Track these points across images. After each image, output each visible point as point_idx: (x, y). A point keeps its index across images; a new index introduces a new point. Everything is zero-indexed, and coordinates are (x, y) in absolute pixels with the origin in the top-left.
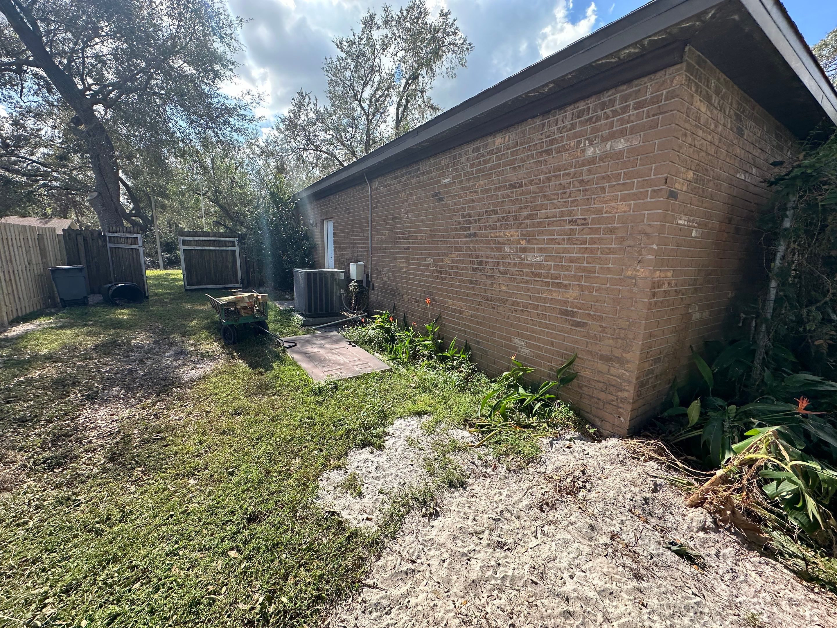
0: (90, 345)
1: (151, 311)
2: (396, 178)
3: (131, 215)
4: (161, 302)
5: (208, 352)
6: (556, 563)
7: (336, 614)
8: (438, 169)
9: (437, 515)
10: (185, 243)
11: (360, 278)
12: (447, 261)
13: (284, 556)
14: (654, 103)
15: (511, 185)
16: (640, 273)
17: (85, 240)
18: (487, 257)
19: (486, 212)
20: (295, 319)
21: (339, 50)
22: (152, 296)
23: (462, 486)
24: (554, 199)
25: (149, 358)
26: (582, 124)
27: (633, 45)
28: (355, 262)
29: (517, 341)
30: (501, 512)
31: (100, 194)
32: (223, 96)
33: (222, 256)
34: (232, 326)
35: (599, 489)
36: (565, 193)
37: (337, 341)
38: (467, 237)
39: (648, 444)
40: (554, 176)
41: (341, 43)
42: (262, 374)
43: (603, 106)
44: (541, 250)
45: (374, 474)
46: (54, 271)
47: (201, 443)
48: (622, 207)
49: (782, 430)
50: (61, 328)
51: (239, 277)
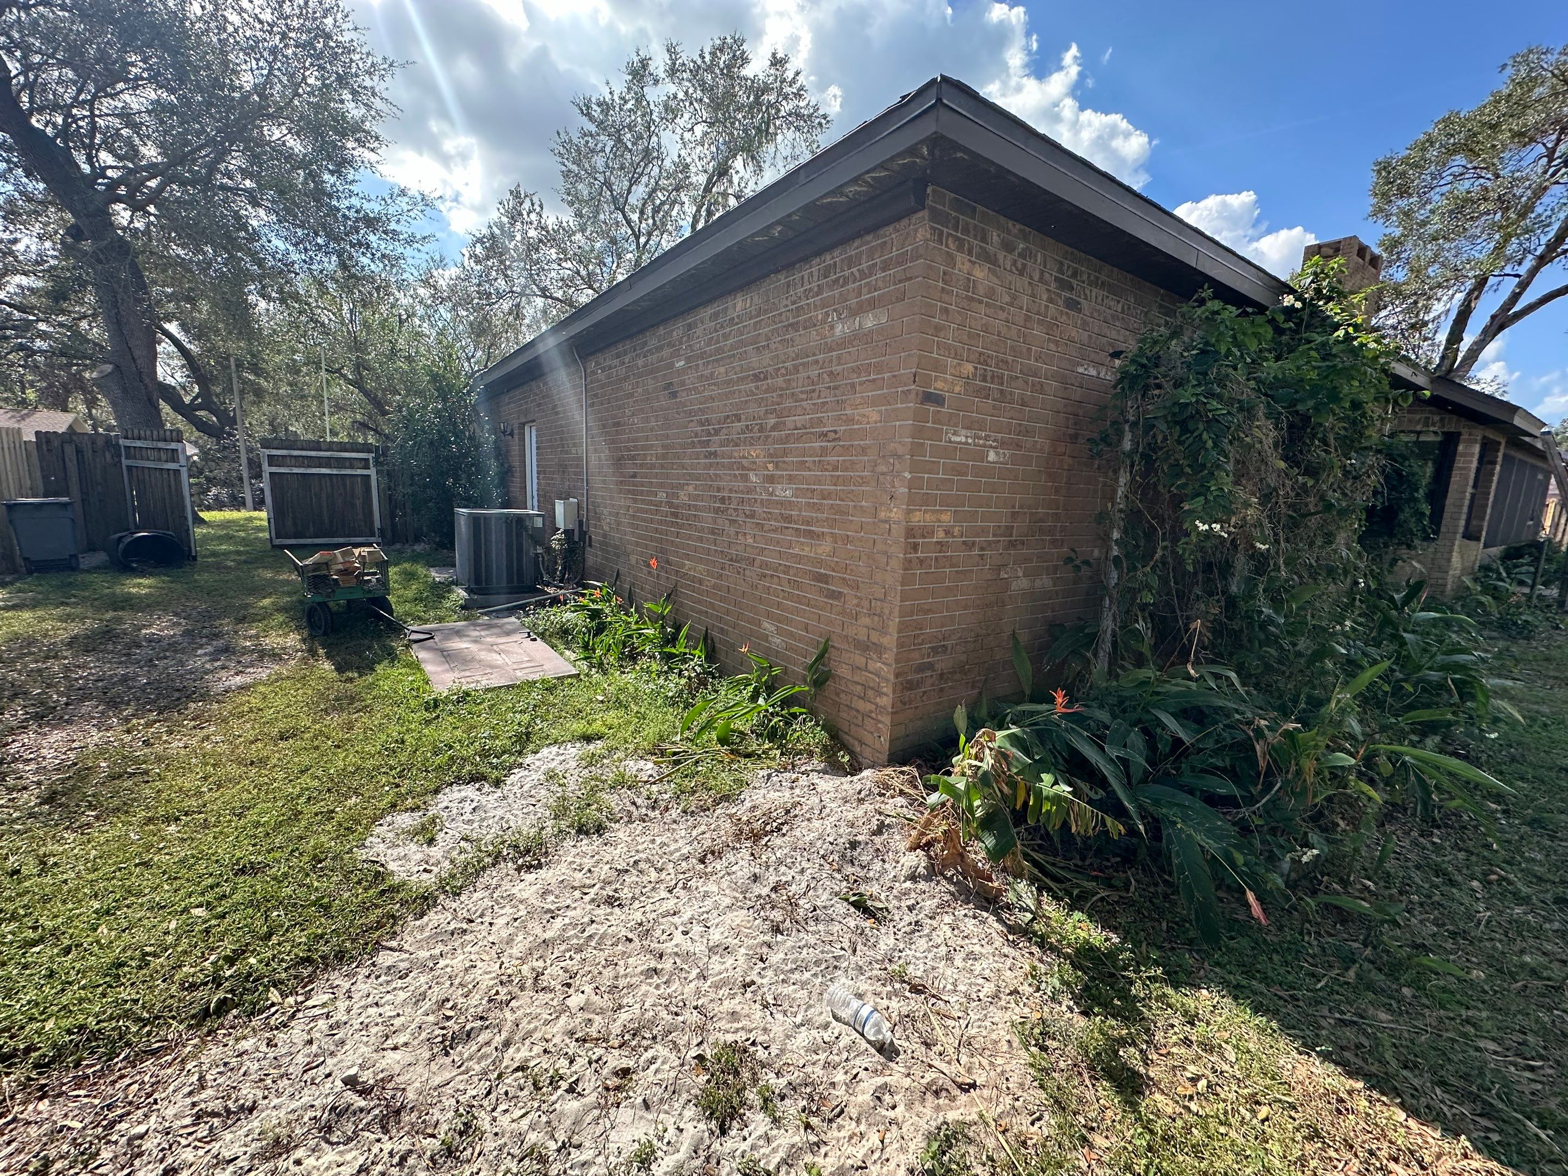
0: (64, 635)
1: (196, 581)
2: (618, 356)
3: (193, 407)
4: (219, 567)
5: (273, 649)
6: (676, 919)
7: (328, 980)
8: (670, 345)
9: (540, 866)
10: (272, 460)
11: (570, 527)
12: (683, 497)
13: (275, 913)
14: (899, 264)
15: (755, 375)
16: (893, 515)
17: (79, 451)
18: (731, 491)
19: (728, 417)
20: (453, 596)
21: (585, 119)
22: (205, 556)
23: (598, 831)
24: (802, 400)
25: (166, 658)
26: (831, 286)
27: (855, 181)
28: (565, 497)
29: (768, 626)
30: (636, 862)
31: (117, 367)
32: (361, 195)
33: (345, 485)
34: (323, 605)
35: (797, 833)
36: (814, 391)
37: (508, 633)
38: (706, 457)
39: (902, 773)
40: (802, 364)
41: (588, 108)
42: (351, 680)
43: (850, 262)
44: (791, 479)
45: (467, 817)
46: (11, 508)
47: (205, 778)
48: (873, 415)
49: (1020, 734)
50: (14, 607)
51: (377, 524)
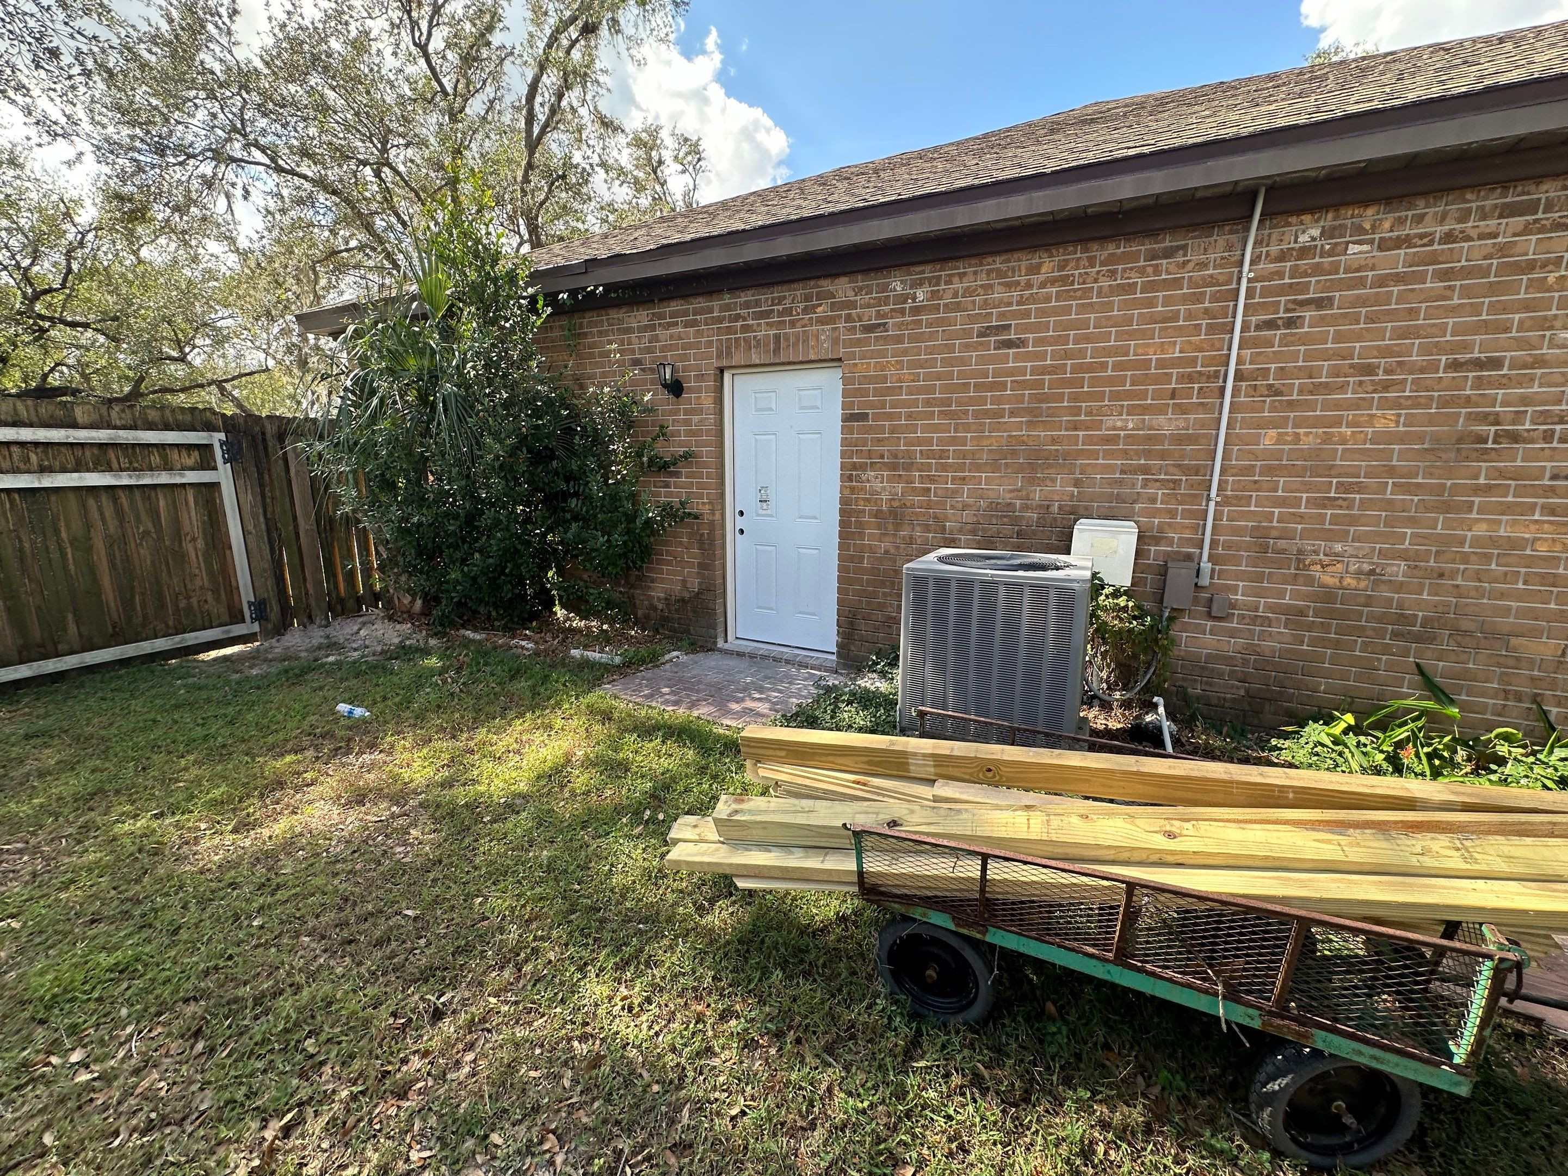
51: (246, 594)
